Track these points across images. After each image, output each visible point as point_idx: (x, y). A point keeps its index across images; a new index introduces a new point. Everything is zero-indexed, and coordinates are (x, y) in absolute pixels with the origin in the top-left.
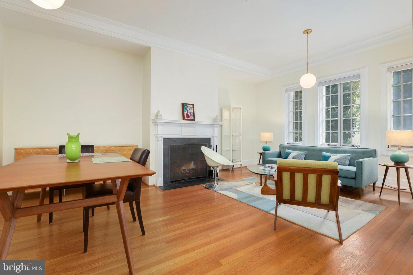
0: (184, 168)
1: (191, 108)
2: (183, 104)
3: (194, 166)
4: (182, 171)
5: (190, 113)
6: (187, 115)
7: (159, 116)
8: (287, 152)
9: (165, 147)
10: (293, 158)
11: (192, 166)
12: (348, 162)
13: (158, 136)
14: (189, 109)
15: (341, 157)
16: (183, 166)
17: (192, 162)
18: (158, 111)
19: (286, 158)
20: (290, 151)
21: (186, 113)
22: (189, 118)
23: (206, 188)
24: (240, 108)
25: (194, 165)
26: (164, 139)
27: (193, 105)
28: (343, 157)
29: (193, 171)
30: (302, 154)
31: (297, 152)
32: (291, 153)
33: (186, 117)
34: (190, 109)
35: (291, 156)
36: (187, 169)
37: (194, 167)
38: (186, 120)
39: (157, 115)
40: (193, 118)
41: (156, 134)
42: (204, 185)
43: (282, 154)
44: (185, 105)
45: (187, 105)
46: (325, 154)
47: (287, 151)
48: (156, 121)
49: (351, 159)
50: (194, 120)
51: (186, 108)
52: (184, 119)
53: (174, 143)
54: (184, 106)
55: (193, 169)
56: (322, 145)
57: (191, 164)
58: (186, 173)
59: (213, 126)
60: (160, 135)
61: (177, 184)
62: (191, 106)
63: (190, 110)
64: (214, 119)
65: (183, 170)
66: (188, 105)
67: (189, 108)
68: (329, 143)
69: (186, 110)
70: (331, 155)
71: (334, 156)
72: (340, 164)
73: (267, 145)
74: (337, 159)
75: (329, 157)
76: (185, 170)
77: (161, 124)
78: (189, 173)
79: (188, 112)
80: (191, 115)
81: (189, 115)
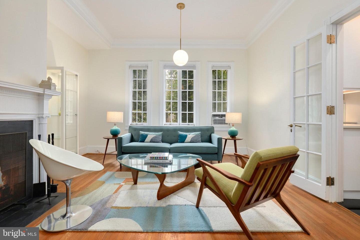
8: (142, 135)
10: (152, 141)
15: (195, 135)
19: (143, 141)
20: (146, 133)
28: (197, 135)
30: (159, 135)
31: (153, 133)
32: (147, 135)
35: (148, 139)
43: (135, 137)
46: (181, 134)
47: (142, 132)
49: (202, 136)
59: (40, 96)
64: (41, 84)
68: (170, 123)
70: (187, 134)
71: (190, 134)
72: (196, 142)
73: (115, 128)
74: (193, 137)
75: (186, 136)
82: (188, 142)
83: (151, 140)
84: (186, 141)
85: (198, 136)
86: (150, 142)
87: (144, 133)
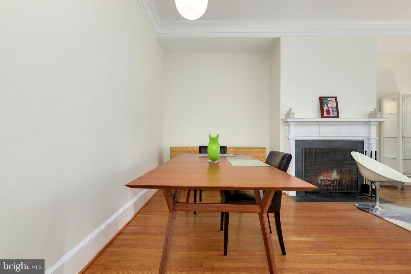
0: (322, 178)
1: (334, 102)
2: (321, 98)
3: (337, 176)
4: (320, 182)
5: (332, 108)
6: (328, 111)
7: (291, 115)
9: (297, 150)
11: (334, 175)
13: (290, 138)
14: (330, 103)
16: (320, 175)
17: (335, 170)
18: (290, 109)
22: (331, 115)
23: (359, 209)
25: (337, 174)
26: (297, 142)
27: (336, 98)
29: (335, 183)
33: (325, 114)
34: (331, 103)
36: (327, 180)
37: (337, 178)
38: (326, 117)
39: (289, 113)
40: (336, 115)
41: (287, 135)
42: (357, 205)
44: (325, 98)
45: (327, 99)
48: (287, 121)
50: (338, 116)
51: (326, 102)
52: (322, 116)
53: (309, 147)
54: (322, 101)
55: (335, 180)
57: (333, 174)
58: (326, 185)
60: (293, 137)
61: (314, 197)
62: (333, 99)
63: (332, 105)
65: (321, 180)
66: (328, 99)
69: (325, 105)
76: (324, 180)
77: (294, 124)
78: (329, 185)
79: (328, 107)
80: (333, 111)
81: (331, 110)
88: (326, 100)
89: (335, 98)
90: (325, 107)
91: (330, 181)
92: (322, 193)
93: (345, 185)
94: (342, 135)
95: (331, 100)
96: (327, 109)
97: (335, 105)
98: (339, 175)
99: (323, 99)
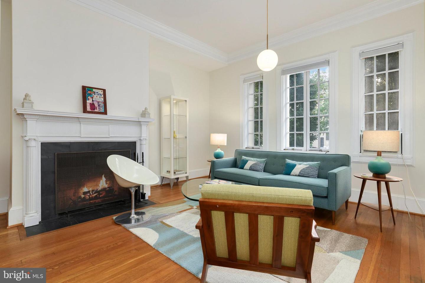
0: (85, 189)
1: (101, 95)
2: (84, 88)
3: (106, 184)
4: (83, 196)
5: (98, 102)
6: (92, 105)
8: (243, 160)
9: (45, 157)
10: (251, 169)
11: (103, 183)
12: (317, 172)
14: (95, 96)
15: (308, 166)
16: (83, 187)
19: (242, 168)
20: (247, 158)
21: (89, 102)
22: (96, 110)
24: (186, 101)
25: (106, 181)
26: (43, 144)
27: (104, 91)
29: (104, 194)
30: (261, 162)
31: (255, 159)
32: (248, 161)
33: (88, 108)
34: (98, 96)
35: (248, 165)
36: (93, 191)
37: (106, 186)
38: (89, 112)
40: (102, 110)
43: (238, 162)
44: (90, 89)
45: (92, 90)
46: (288, 163)
49: (320, 168)
50: (105, 113)
51: (90, 94)
52: (85, 111)
54: (86, 91)
55: (104, 189)
56: (286, 149)
57: (101, 181)
58: (90, 199)
59: (139, 123)
60: (33, 138)
61: (69, 219)
62: (101, 92)
63: (98, 98)
64: (141, 114)
65: (85, 193)
66: (94, 90)
67: (97, 94)
68: (293, 148)
69: (89, 97)
70: (296, 164)
71: (300, 164)
72: (307, 176)
73: (219, 151)
74: (303, 169)
75: (294, 166)
76: (89, 192)
77: (36, 119)
78: (96, 197)
79: (93, 100)
80: (99, 105)
81: (96, 105)
82: (296, 176)
83: (250, 167)
84: (292, 173)
85: (312, 168)
86: (250, 170)
87: (245, 158)
88: (90, 91)
89: (102, 91)
90: (88, 100)
91: (97, 192)
92: (87, 210)
93: (116, 193)
94: (110, 136)
95: (97, 93)
96: (92, 103)
97: (103, 99)
98: (108, 182)
99: (86, 89)
